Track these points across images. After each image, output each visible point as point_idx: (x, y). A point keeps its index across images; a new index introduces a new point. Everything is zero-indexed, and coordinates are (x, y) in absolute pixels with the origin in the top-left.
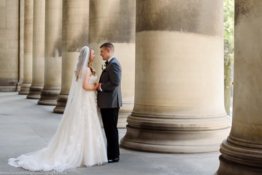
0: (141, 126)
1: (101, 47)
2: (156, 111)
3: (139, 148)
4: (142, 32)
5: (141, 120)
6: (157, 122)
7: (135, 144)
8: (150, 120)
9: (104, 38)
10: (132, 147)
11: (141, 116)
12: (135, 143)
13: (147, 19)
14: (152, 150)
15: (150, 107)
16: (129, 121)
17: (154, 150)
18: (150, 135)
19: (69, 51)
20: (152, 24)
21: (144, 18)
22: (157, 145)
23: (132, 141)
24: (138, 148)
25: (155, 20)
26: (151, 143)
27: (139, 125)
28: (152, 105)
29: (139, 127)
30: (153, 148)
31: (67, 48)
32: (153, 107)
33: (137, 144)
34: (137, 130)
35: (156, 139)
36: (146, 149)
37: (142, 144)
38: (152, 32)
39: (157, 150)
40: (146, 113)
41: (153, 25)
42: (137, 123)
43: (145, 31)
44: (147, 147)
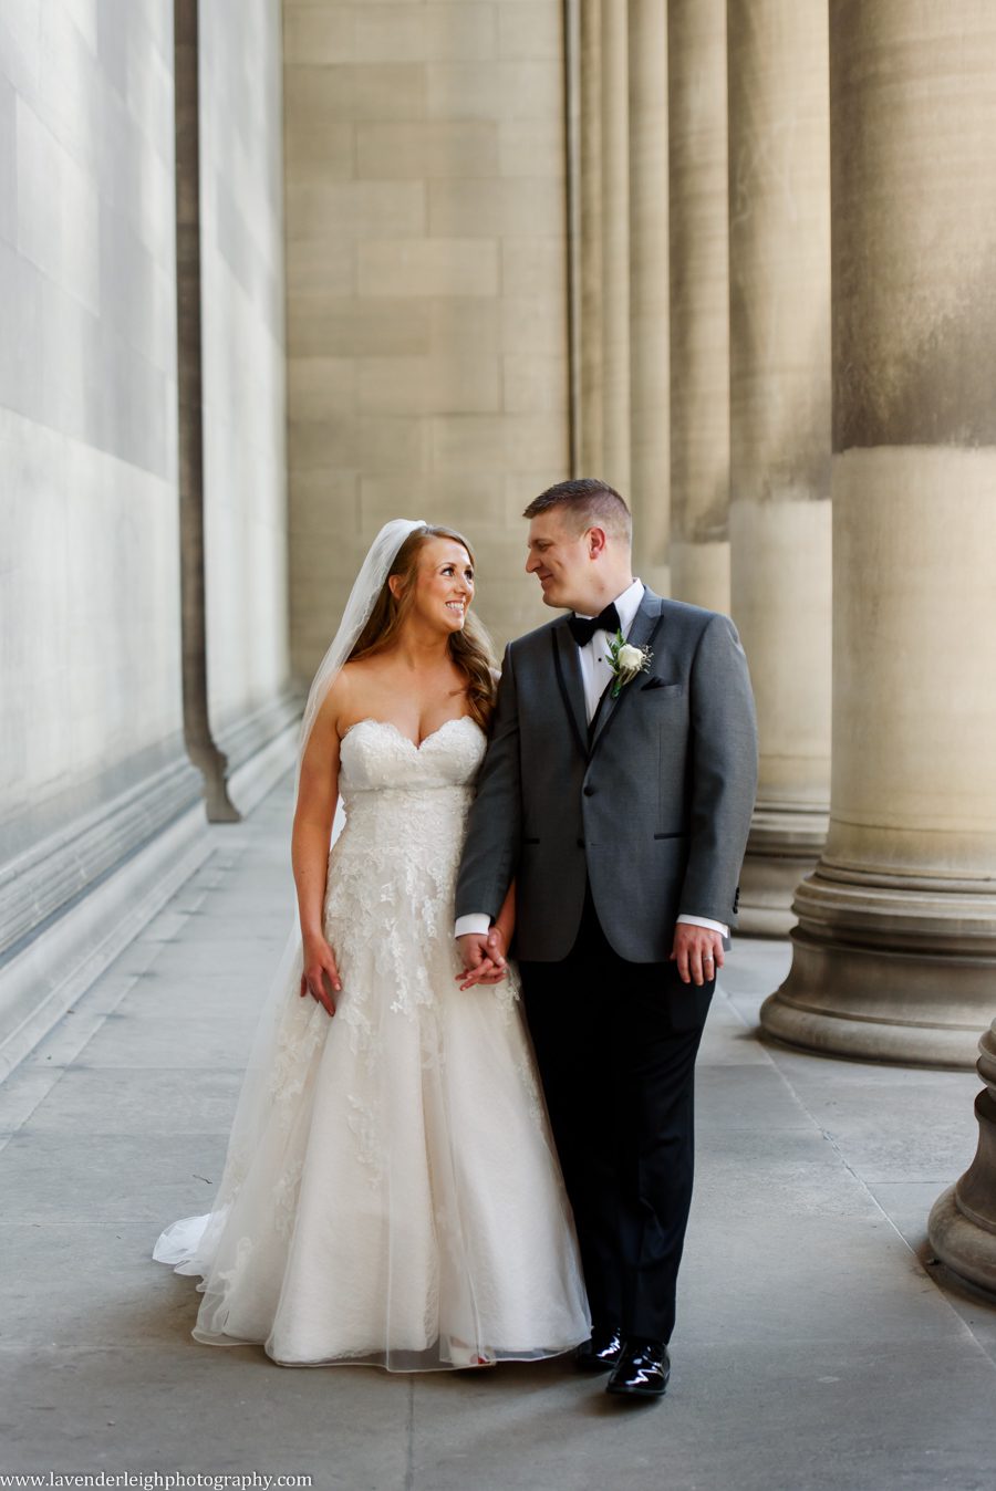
0: (835, 927)
1: (536, 509)
2: (904, 852)
3: (818, 1038)
4: (847, 452)
5: (833, 898)
6: (905, 908)
7: (804, 1019)
8: (871, 902)
9: (788, 477)
10: (790, 1035)
11: (841, 878)
12: (805, 1015)
13: (862, 390)
14: (873, 1050)
15: (882, 831)
16: (803, 909)
17: (885, 1049)
18: (873, 975)
19: (701, 538)
20: (884, 414)
21: (851, 384)
22: (899, 1024)
23: (798, 1002)
24: (814, 1041)
25: (898, 393)
26: (874, 1015)
27: (823, 923)
28: (891, 822)
29: (829, 933)
30: (877, 1040)
31: (690, 525)
32: (892, 834)
33: (813, 1018)
34: (819, 949)
35: (897, 996)
36: (848, 1046)
37: (833, 1021)
38: (885, 456)
39: (894, 1052)
40: (864, 863)
41: (887, 416)
42: (819, 912)
43: (855, 450)
44: (851, 1037)
